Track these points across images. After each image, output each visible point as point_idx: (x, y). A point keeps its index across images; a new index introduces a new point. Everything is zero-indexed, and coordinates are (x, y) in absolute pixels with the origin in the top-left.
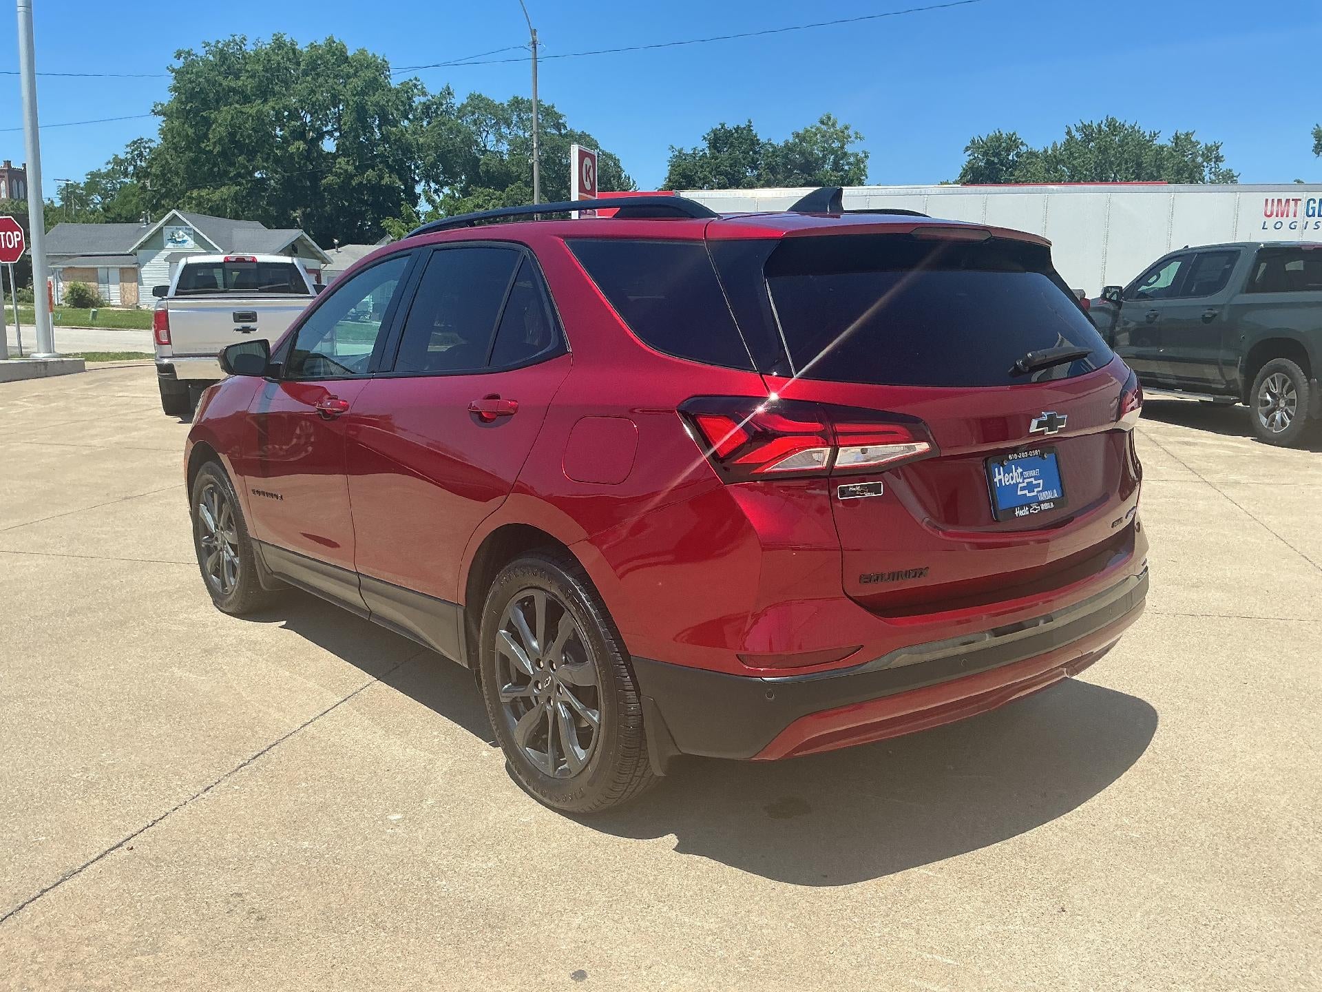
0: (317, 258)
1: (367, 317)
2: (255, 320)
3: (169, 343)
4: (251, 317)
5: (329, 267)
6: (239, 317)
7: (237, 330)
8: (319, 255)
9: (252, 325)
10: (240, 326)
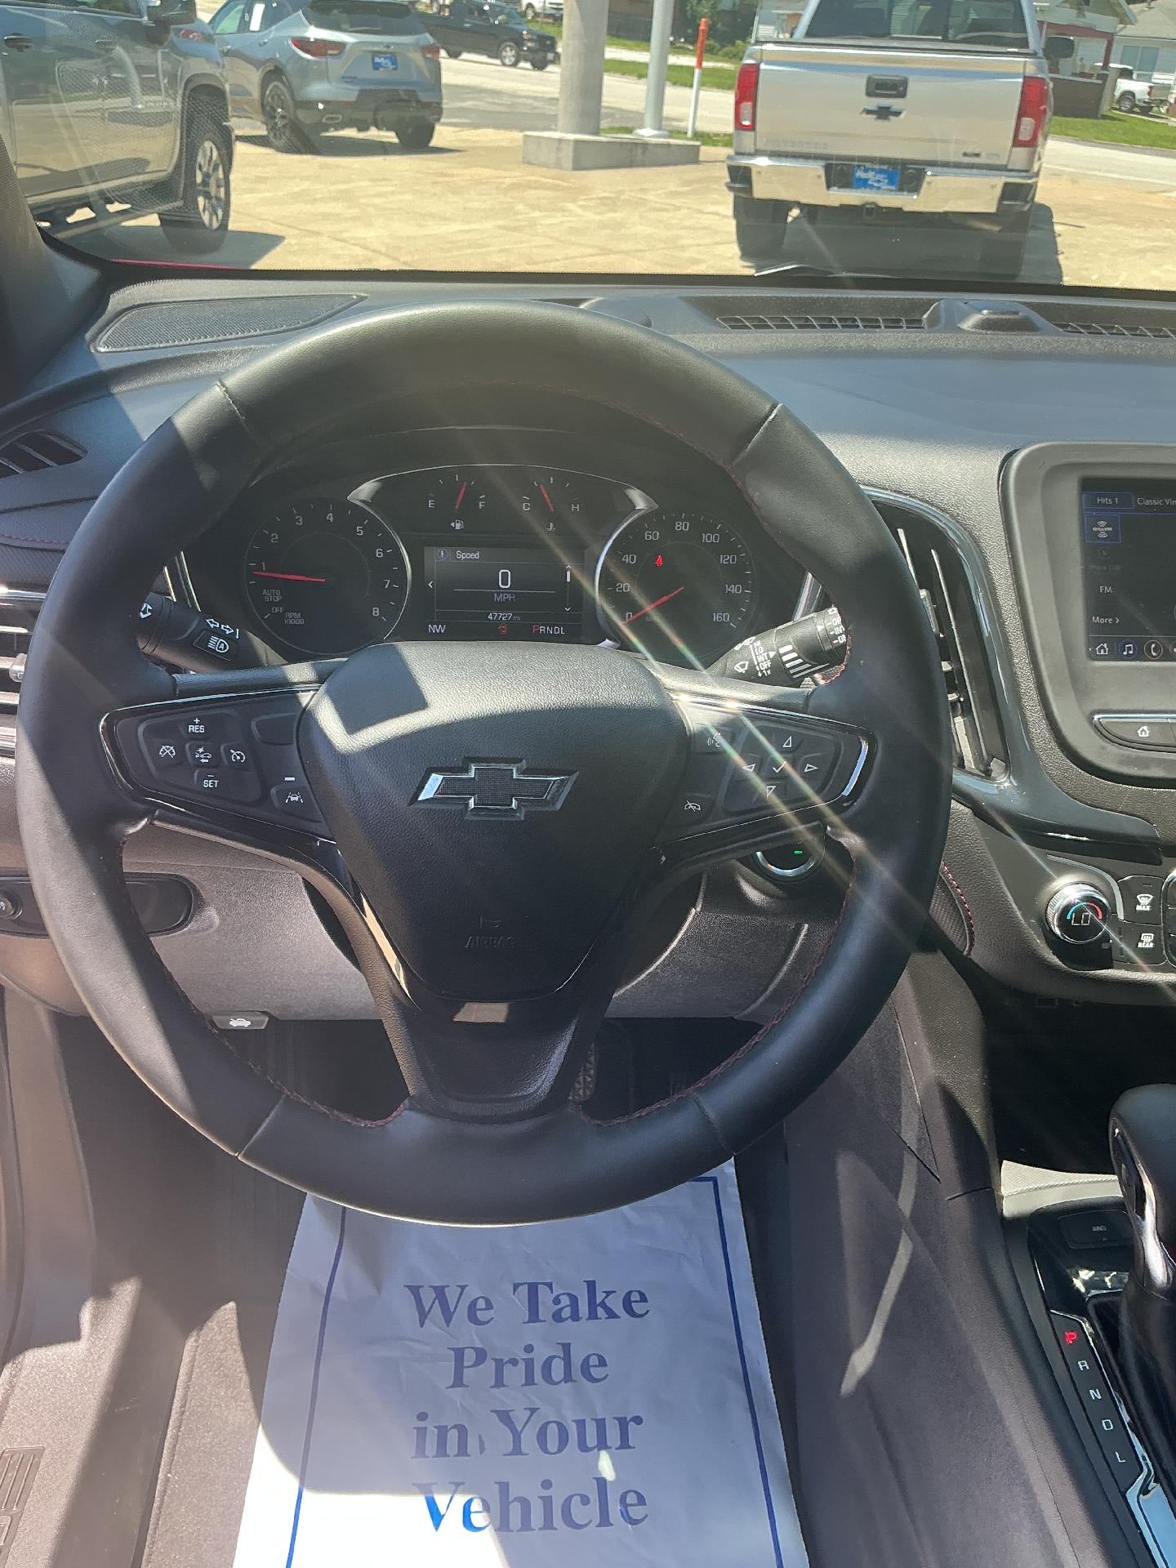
0: (1115, 14)
1: (1163, 110)
2: (903, 95)
3: (752, 128)
4: (897, 88)
5: (1129, 30)
6: (877, 87)
7: (869, 112)
8: (1118, 10)
9: (894, 103)
10: (875, 103)
